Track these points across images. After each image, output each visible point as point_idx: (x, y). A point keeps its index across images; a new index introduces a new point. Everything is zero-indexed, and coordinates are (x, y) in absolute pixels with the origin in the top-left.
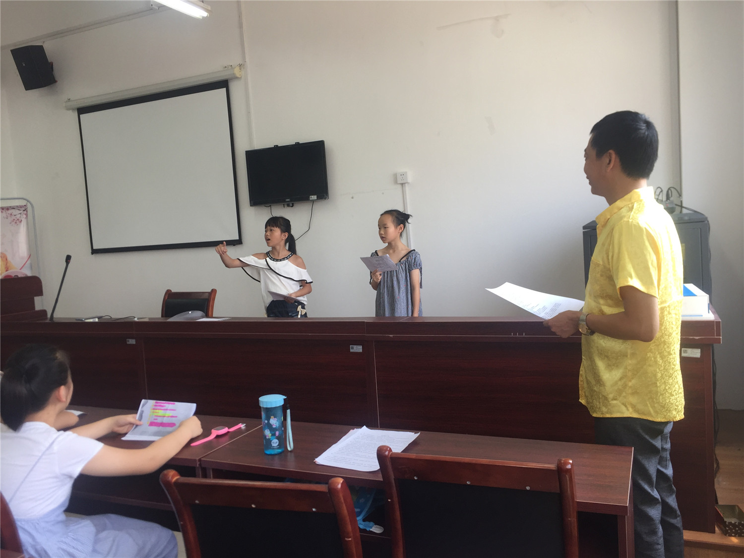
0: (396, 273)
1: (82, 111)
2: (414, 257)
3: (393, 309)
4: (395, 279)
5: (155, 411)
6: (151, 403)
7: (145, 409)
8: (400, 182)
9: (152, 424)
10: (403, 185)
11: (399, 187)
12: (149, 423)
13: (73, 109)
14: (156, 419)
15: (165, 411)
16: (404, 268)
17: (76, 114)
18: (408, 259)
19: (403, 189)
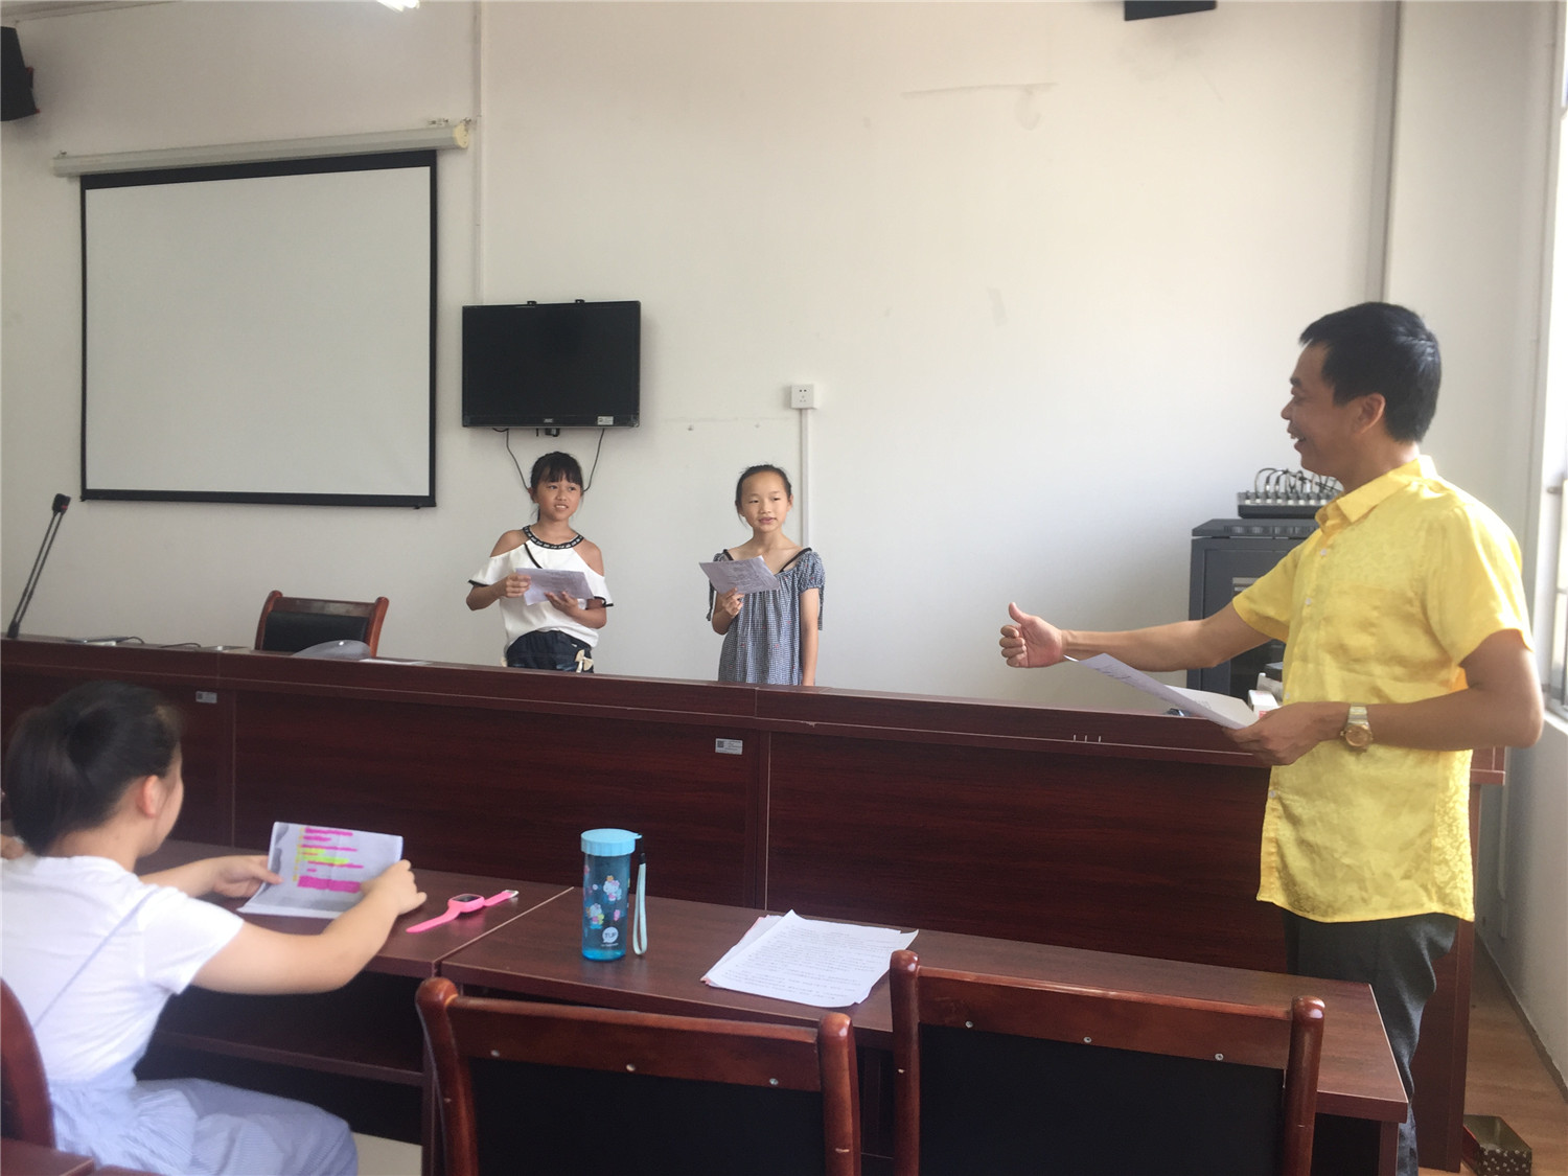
0: (774, 596)
1: (92, 181)
2: (810, 564)
3: (764, 668)
4: (771, 607)
5: (308, 850)
6: (296, 830)
7: (283, 844)
8: (796, 404)
9: (305, 882)
10: (803, 411)
11: (795, 414)
12: (298, 878)
13: (70, 176)
14: (314, 870)
15: (332, 851)
16: (790, 585)
17: (76, 187)
18: (798, 566)
19: (801, 422)
